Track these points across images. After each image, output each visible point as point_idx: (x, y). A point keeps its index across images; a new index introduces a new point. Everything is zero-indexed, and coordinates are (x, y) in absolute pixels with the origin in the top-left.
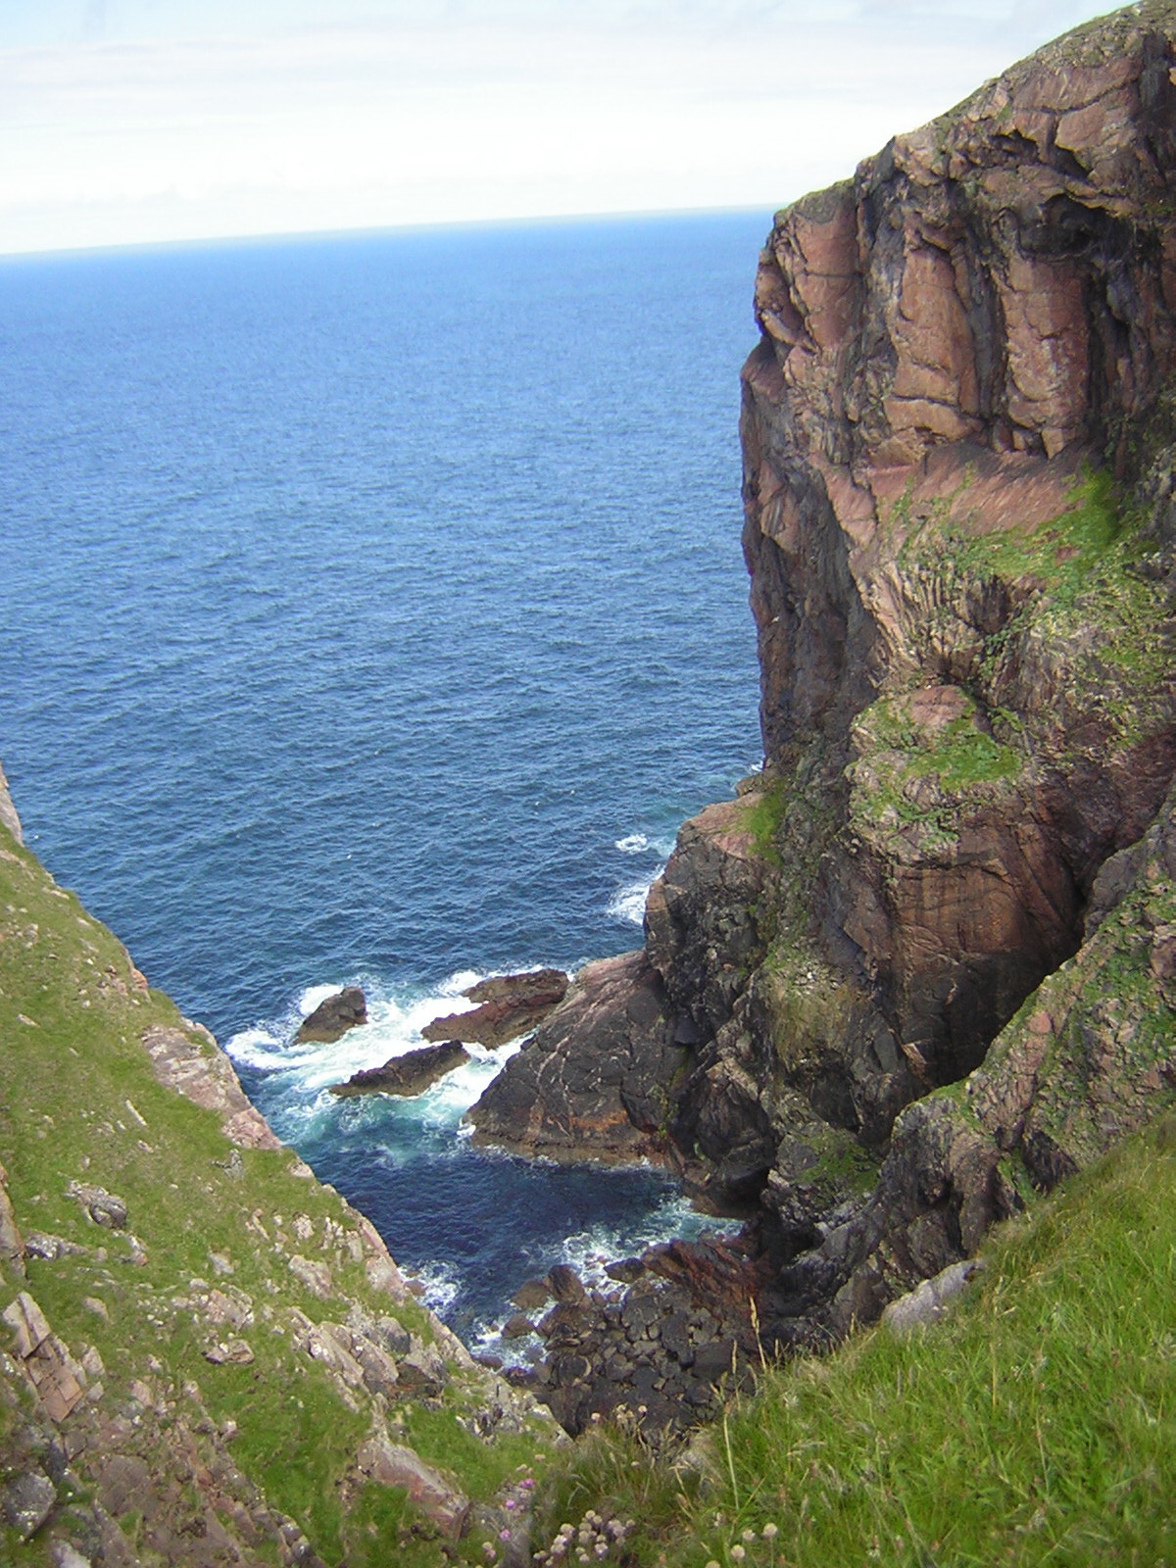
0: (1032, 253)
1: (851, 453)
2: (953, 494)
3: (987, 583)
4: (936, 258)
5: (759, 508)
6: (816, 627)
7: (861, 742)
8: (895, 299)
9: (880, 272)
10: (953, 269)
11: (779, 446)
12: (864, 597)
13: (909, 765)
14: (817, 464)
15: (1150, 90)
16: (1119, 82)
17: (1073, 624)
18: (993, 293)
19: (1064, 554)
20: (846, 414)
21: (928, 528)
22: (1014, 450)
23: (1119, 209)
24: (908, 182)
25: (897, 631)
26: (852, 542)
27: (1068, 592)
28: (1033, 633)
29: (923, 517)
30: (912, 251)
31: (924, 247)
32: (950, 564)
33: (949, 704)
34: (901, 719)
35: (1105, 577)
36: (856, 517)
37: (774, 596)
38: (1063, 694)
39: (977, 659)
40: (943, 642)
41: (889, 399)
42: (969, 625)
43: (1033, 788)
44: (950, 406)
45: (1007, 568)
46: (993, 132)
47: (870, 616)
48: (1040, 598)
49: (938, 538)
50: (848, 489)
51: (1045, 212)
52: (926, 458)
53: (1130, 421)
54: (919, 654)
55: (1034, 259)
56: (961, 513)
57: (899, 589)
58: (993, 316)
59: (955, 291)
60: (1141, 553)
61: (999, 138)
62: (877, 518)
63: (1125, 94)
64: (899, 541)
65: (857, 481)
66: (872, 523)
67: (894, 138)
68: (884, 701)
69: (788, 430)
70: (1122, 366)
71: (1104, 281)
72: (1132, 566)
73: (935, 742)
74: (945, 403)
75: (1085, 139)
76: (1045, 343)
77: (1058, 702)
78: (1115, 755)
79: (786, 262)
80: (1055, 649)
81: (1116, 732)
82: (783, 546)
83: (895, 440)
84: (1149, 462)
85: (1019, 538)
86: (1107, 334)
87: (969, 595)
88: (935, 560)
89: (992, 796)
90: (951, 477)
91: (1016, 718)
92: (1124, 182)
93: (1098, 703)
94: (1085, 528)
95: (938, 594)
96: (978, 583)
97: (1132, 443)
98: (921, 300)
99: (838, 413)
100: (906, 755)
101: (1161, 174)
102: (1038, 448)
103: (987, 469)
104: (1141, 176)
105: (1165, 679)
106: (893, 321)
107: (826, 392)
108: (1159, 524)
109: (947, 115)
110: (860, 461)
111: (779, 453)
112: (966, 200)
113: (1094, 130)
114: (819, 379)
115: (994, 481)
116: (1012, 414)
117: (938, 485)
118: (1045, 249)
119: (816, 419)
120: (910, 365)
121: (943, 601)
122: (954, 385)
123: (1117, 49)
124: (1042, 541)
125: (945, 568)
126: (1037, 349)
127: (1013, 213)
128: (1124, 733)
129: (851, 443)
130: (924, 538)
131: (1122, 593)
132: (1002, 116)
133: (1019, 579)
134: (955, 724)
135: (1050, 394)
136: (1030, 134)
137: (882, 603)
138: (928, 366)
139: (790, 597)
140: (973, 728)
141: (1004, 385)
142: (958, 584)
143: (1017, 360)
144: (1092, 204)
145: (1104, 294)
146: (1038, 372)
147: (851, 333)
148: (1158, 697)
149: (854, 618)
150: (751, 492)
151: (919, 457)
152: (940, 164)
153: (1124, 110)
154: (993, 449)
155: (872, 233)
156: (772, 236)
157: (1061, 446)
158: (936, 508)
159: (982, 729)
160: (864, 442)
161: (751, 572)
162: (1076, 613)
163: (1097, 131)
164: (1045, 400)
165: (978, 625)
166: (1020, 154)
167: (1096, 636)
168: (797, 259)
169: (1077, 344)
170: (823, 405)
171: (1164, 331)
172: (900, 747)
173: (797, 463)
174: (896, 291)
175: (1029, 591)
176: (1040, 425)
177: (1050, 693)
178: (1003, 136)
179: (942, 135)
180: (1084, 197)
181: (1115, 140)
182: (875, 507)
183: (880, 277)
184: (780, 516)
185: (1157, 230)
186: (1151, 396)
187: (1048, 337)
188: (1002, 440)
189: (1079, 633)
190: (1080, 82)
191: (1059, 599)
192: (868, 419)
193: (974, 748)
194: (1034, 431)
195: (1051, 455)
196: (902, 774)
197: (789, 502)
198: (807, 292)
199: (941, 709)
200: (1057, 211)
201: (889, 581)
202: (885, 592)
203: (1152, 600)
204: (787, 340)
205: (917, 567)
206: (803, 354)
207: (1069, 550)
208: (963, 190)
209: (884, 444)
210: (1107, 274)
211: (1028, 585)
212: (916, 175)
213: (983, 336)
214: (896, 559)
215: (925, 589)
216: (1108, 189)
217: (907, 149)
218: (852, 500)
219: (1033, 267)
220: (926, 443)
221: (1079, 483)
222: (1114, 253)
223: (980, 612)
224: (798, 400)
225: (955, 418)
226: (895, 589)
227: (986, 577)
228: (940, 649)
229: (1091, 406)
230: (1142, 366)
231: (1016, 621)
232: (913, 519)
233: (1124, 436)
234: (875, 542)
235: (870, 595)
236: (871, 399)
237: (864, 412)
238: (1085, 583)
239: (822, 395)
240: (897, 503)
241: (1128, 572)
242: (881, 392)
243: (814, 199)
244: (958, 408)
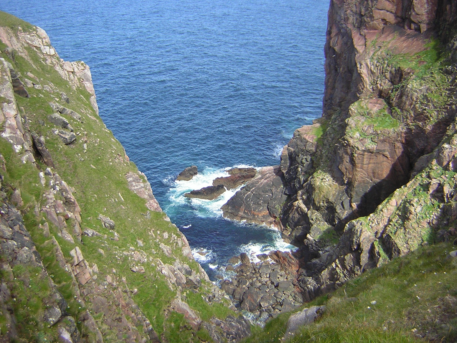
1: (361, 25)
2: (390, 41)
3: (396, 69)
5: (331, 38)
6: (343, 76)
7: (352, 112)
11: (339, 20)
12: (359, 69)
13: (365, 121)
14: (350, 27)
17: (421, 85)
19: (421, 63)
20: (361, 12)
21: (381, 50)
22: (410, 29)
25: (367, 80)
26: (357, 52)
27: (421, 75)
28: (408, 86)
29: (380, 47)
32: (386, 62)
33: (380, 104)
34: (365, 107)
35: (433, 71)
36: (360, 44)
38: (415, 105)
39: (390, 92)
40: (381, 85)
41: (375, 9)
42: (389, 81)
43: (401, 132)
44: (393, 13)
45: (403, 65)
47: (359, 75)
48: (412, 76)
49: (384, 54)
50: (358, 36)
52: (383, 28)
53: (448, 24)
54: (373, 88)
56: (391, 47)
57: (370, 68)
60: (445, 65)
62: (366, 45)
64: (372, 53)
65: (361, 33)
66: (364, 47)
68: (360, 101)
69: (343, 15)
70: (448, 7)
72: (442, 69)
73: (374, 115)
74: (391, 12)
77: (413, 108)
78: (428, 126)
80: (414, 91)
81: (429, 119)
82: (336, 51)
83: (375, 22)
84: (452, 38)
85: (408, 56)
87: (391, 72)
88: (381, 60)
89: (389, 133)
90: (390, 35)
91: (400, 111)
93: (425, 109)
94: (429, 56)
95: (381, 70)
96: (394, 69)
97: (447, 31)
99: (358, 12)
100: (365, 118)
102: (418, 29)
103: (401, 34)
105: (447, 105)
108: (452, 58)
110: (363, 27)
111: (339, 22)
115: (403, 38)
116: (412, 18)
117: (386, 37)
119: (351, 13)
121: (382, 73)
122: (395, 7)
124: (415, 58)
125: (384, 63)
128: (432, 120)
129: (361, 22)
130: (379, 53)
131: (438, 77)
133: (407, 69)
134: (381, 111)
135: (424, 13)
137: (364, 71)
139: (336, 66)
140: (386, 112)
141: (411, 9)
142: (388, 68)
146: (422, 6)
148: (444, 110)
149: (355, 75)
150: (329, 33)
151: (381, 28)
154: (404, 28)
157: (425, 30)
158: (384, 44)
159: (389, 113)
160: (365, 22)
161: (326, 57)
162: (423, 82)
164: (423, 15)
165: (392, 82)
167: (428, 89)
170: (354, 9)
172: (363, 115)
173: (344, 26)
175: (409, 73)
176: (420, 22)
177: (411, 105)
182: (366, 42)
184: (337, 42)
188: (407, 26)
189: (422, 87)
191: (418, 77)
192: (367, 15)
193: (386, 119)
194: (418, 24)
195: (422, 32)
196: (363, 123)
197: (340, 37)
199: (377, 105)
201: (367, 65)
202: (365, 68)
203: (446, 81)
205: (376, 61)
207: (423, 62)
209: (371, 23)
211: (409, 71)
214: (370, 58)
215: (378, 69)
218: (359, 39)
220: (384, 24)
221: (429, 42)
223: (393, 77)
224: (347, 7)
225: (394, 17)
226: (368, 68)
227: (397, 67)
228: (379, 87)
229: (436, 19)
230: (454, 8)
231: (404, 81)
232: (377, 47)
233: (445, 29)
234: (364, 53)
235: (361, 68)
236: (369, 9)
237: (366, 12)
238: (427, 73)
239: (354, 6)
240: (373, 41)
241: (440, 71)
242: (372, 7)
244: (395, 14)
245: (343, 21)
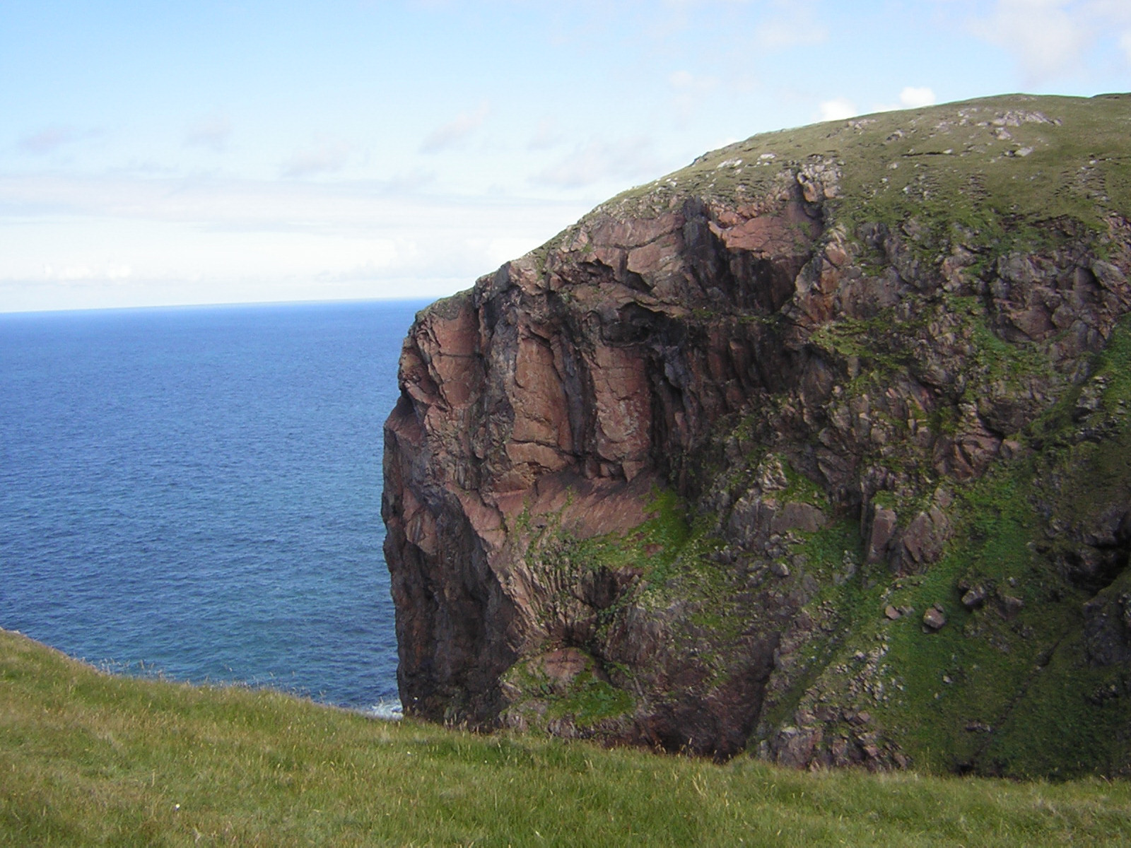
0: (611, 342)
1: (479, 482)
2: (561, 509)
3: (597, 572)
4: (539, 345)
5: (403, 524)
6: (454, 608)
7: (510, 694)
8: (511, 373)
9: (499, 355)
10: (552, 352)
11: (420, 478)
12: (503, 586)
13: (549, 708)
14: (452, 490)
15: (692, 233)
16: (668, 229)
17: (667, 599)
18: (584, 369)
19: (652, 550)
20: (474, 454)
21: (546, 534)
22: (601, 476)
23: (676, 312)
24: (520, 292)
25: (530, 610)
26: (488, 545)
27: (660, 576)
28: (638, 607)
29: (541, 527)
30: (523, 339)
31: (532, 337)
32: (567, 559)
33: (574, 661)
34: (538, 674)
35: (688, 564)
36: (488, 527)
37: (415, 587)
38: (664, 649)
39: (592, 627)
40: (566, 616)
41: (509, 442)
42: (584, 603)
43: (646, 719)
44: (552, 447)
45: (612, 561)
46: (581, 260)
47: (509, 600)
48: (640, 581)
49: (556, 541)
50: (479, 508)
51: (620, 314)
52: (536, 484)
53: (688, 455)
54: (548, 625)
55: (612, 346)
56: (569, 523)
57: (530, 579)
58: (583, 383)
59: (554, 367)
60: (712, 546)
61: (586, 264)
62: (506, 529)
63: (673, 237)
64: (526, 544)
65: (486, 502)
66: (502, 532)
67: (509, 263)
68: (524, 662)
69: (428, 466)
70: (678, 417)
71: (662, 361)
72: (707, 556)
73: (567, 690)
74: (548, 445)
75: (648, 266)
76: (622, 403)
77: (661, 655)
78: (710, 691)
79: (424, 346)
80: (656, 617)
81: (709, 674)
82: (424, 550)
83: (514, 472)
84: (709, 484)
85: (616, 539)
86: (665, 396)
87: (584, 582)
88: (554, 557)
89: (617, 727)
90: (557, 497)
91: (628, 669)
92: (676, 295)
93: (694, 654)
94: (663, 531)
95: (559, 582)
96: (590, 573)
97: (690, 470)
98: (530, 374)
99: (467, 453)
100: (545, 701)
101: (704, 290)
102: (620, 475)
103: (584, 490)
104: (689, 291)
105: (743, 634)
106: (510, 387)
107: (457, 438)
108: (724, 526)
109: (541, 248)
110: (486, 488)
111: (420, 482)
112: (563, 305)
113: (653, 262)
114: (451, 429)
115: (590, 499)
116: (600, 452)
117: (549, 503)
118: (620, 339)
119: (449, 457)
120: (523, 418)
121: (563, 586)
122: (554, 433)
123: (664, 208)
124: (634, 541)
125: (562, 562)
126: (616, 407)
127: (597, 315)
128: (715, 675)
129: (479, 474)
130: (545, 542)
131: (702, 575)
132: (585, 249)
133: (622, 568)
134: (582, 676)
135: (626, 438)
136: (608, 262)
137: (517, 589)
138: (536, 419)
139: (430, 588)
140: (595, 678)
141: (594, 432)
142: (574, 573)
143: (604, 415)
144: (655, 309)
145: (662, 370)
146: (618, 423)
147: (473, 396)
148: (739, 647)
149: (493, 602)
150: (392, 511)
151: (531, 484)
152: (542, 281)
153: (673, 248)
154: (586, 477)
155: (491, 327)
156: (414, 328)
157: (635, 473)
158: (551, 519)
159: (601, 678)
160: (490, 473)
162: (668, 591)
163: (656, 261)
164: (624, 441)
165: (591, 601)
166: (601, 275)
167: (685, 607)
168: (433, 345)
169: (643, 403)
170: (455, 448)
171: (710, 393)
172: (540, 696)
173: (435, 489)
174: (511, 367)
175: (631, 576)
176: (620, 459)
177: (654, 648)
178: (589, 263)
179: (541, 262)
180: (649, 304)
181: (669, 267)
182: (503, 520)
183: (499, 358)
184: (421, 529)
185: (704, 327)
186: (702, 438)
187: (624, 399)
188: (591, 470)
189: (673, 605)
190: (640, 228)
191: (654, 582)
192: (492, 457)
193: (597, 694)
194: (616, 463)
195: (629, 479)
196: (545, 716)
197: (427, 518)
198: (441, 368)
199: (568, 665)
200: (628, 314)
201: (521, 574)
202: (519, 581)
203: (726, 578)
204: (425, 401)
205: (541, 562)
206: (438, 411)
207: (655, 546)
208: (560, 299)
209: (506, 475)
210: (664, 356)
211: (629, 572)
212: (527, 289)
213: (576, 398)
214: (525, 557)
215: (549, 578)
216: (666, 300)
217: (519, 270)
218: (484, 516)
219: (612, 351)
220: (535, 473)
221: (652, 497)
222: (670, 342)
223: (593, 593)
224: (436, 444)
225: (556, 456)
226: (527, 579)
227: (597, 568)
228: (564, 622)
229: (654, 445)
230: (694, 418)
231: (622, 598)
232: (534, 528)
233: (684, 465)
234: (507, 546)
235: (508, 584)
236: (494, 443)
237: (488, 452)
238: (672, 569)
239: (454, 440)
240: (519, 517)
241: (704, 560)
242: (502, 439)
243: (445, 303)
244: (557, 448)
245: (430, 478)
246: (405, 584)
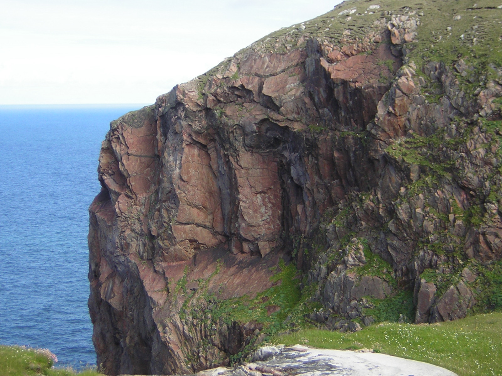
0: (251, 148)
1: (153, 254)
2: (210, 277)
3: (230, 325)
4: (200, 149)
5: (99, 285)
6: (132, 352)
8: (178, 170)
9: (170, 156)
10: (209, 155)
11: (111, 250)
12: (161, 334)
14: (134, 260)
15: (311, 68)
16: (294, 63)
18: (230, 169)
19: (272, 310)
20: (150, 232)
21: (197, 296)
22: (243, 252)
23: (297, 127)
24: (185, 109)
25: (180, 354)
26: (154, 303)
29: (194, 289)
30: (187, 145)
31: (194, 143)
32: (209, 315)
35: (294, 321)
36: (156, 289)
37: (108, 335)
40: (206, 359)
41: (174, 224)
42: (220, 349)
44: (208, 228)
45: (241, 317)
46: (230, 85)
47: (165, 345)
48: (259, 334)
49: (202, 301)
50: (151, 274)
51: (257, 127)
52: (195, 257)
53: (305, 237)
54: (193, 366)
55: (252, 152)
56: (215, 287)
57: (181, 329)
58: (230, 180)
59: (210, 167)
60: (313, 308)
61: (233, 88)
62: (168, 291)
63: (298, 69)
64: (181, 303)
65: (157, 269)
66: (165, 293)
67: (177, 85)
69: (117, 241)
70: (300, 208)
71: (289, 164)
72: (308, 316)
74: (205, 227)
75: (277, 91)
76: (259, 196)
79: (117, 148)
82: (114, 306)
83: (178, 247)
84: (315, 260)
85: (247, 301)
86: (291, 191)
87: (220, 333)
88: (201, 313)
90: (209, 267)
92: (298, 114)
94: (282, 295)
95: (203, 333)
96: (225, 326)
97: (306, 249)
98: (192, 171)
99: (145, 231)
101: (317, 110)
102: (256, 252)
103: (229, 263)
104: (307, 111)
106: (177, 182)
107: (139, 220)
108: (322, 293)
109: (205, 74)
110: (158, 258)
111: (112, 253)
112: (215, 119)
113: (282, 88)
114: (135, 212)
115: (233, 269)
116: (242, 233)
117: (202, 271)
118: (259, 147)
119: (133, 234)
120: (186, 206)
121: (206, 336)
122: (210, 217)
123: (294, 46)
124: (260, 302)
125: (206, 318)
126: (254, 199)
127: (241, 127)
129: (153, 248)
130: (195, 302)
132: (234, 77)
133: (248, 323)
135: (261, 223)
136: (249, 87)
137: (172, 338)
138: (196, 207)
139: (117, 336)
141: (237, 217)
142: (214, 327)
143: (244, 204)
144: (282, 124)
145: (289, 171)
146: (255, 211)
147: (153, 188)
149: (155, 347)
150: (94, 275)
151: (191, 257)
152: (202, 100)
153: (297, 77)
154: (231, 252)
155: (165, 134)
156: (109, 134)
157: (268, 251)
158: (201, 284)
160: (160, 247)
161: (94, 321)
163: (284, 87)
164: (260, 226)
165: (226, 350)
166: (244, 97)
168: (123, 147)
169: (275, 196)
170: (137, 227)
171: (321, 190)
173: (122, 259)
174: (178, 166)
175: (254, 330)
176: (257, 239)
178: (235, 87)
179: (203, 85)
180: (278, 121)
181: (293, 92)
182: (167, 284)
183: (169, 159)
184: (112, 289)
185: (315, 139)
186: (315, 225)
187: (260, 193)
188: (236, 247)
190: (275, 61)
192: (163, 235)
194: (253, 242)
195: (263, 255)
197: (117, 282)
198: (128, 165)
200: (264, 128)
201: (175, 325)
202: (173, 332)
204: (117, 190)
205: (191, 317)
206: (126, 198)
207: (274, 307)
208: (214, 114)
209: (172, 249)
210: (290, 160)
211: (252, 327)
212: (189, 106)
213: (226, 191)
214: (179, 313)
215: (196, 329)
216: (290, 117)
217: (184, 91)
218: (154, 280)
219: (252, 155)
220: (195, 249)
221: (279, 270)
222: (294, 150)
223: (227, 342)
224: (123, 224)
225: (211, 235)
226: (179, 330)
227: (230, 323)
228: (204, 363)
229: (284, 229)
230: (310, 209)
231: (247, 347)
232: (188, 291)
233: (302, 246)
234: (167, 305)
235: (165, 333)
236: (164, 224)
237: (160, 231)
238: (283, 325)
239: (137, 221)
240: (179, 281)
241: (306, 319)
242: (170, 220)
243: (133, 115)
244: (212, 229)
245: (119, 250)
246: (101, 333)
